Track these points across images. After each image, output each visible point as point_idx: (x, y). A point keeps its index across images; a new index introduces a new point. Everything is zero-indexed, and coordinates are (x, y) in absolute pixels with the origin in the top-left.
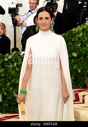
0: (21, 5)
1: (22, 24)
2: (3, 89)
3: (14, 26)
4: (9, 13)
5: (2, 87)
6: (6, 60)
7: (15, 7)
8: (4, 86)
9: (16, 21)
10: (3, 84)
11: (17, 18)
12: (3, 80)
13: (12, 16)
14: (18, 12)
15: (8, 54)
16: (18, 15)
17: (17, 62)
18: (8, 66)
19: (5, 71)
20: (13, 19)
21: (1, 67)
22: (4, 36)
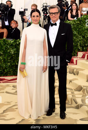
0: (27, 10)
2: (16, 61)
3: (22, 23)
4: (20, 14)
5: (15, 60)
6: (18, 43)
7: (23, 11)
8: (16, 59)
9: (24, 19)
10: (16, 58)
11: (24, 17)
12: (16, 55)
13: (21, 16)
14: (25, 14)
15: (19, 40)
19: (17, 50)
20: (22, 18)
21: (14, 47)
22: (16, 28)
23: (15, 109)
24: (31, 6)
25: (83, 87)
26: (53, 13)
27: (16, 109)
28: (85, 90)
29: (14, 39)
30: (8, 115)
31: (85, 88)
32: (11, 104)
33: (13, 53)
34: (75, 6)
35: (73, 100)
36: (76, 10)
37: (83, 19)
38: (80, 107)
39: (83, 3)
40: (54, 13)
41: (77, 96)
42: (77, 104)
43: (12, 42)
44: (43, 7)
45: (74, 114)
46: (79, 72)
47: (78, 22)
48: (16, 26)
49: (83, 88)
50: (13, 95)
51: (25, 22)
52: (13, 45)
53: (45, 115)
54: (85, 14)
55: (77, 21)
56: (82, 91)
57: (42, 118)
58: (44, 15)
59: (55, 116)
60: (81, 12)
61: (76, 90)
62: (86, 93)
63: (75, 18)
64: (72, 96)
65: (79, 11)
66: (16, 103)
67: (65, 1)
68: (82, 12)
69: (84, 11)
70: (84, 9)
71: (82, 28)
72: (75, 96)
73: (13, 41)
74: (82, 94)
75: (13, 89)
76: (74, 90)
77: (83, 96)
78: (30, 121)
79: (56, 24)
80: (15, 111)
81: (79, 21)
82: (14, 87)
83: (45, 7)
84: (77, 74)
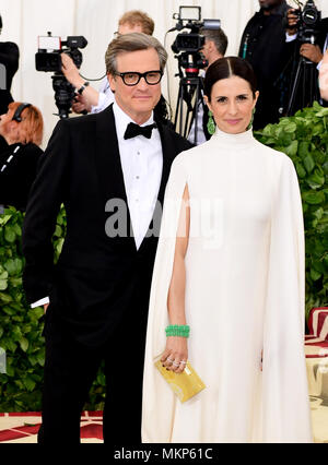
2: (18, 330)
3: (60, 114)
12: (19, 297)
21: (10, 252)
26: (140, 75)
29: (12, 209)
33: (3, 285)
40: (144, 75)
44: (179, 27)
52: (7, 243)
58: (181, 74)
73: (7, 218)
83: (189, 31)
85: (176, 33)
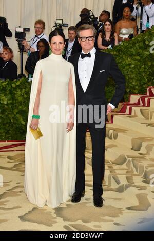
0: (29, 30)
1: (29, 49)
3: (20, 52)
4: (16, 37)
5: (9, 114)
6: (14, 85)
7: (22, 31)
8: (11, 113)
10: (10, 111)
11: (24, 43)
12: (10, 106)
13: (18, 41)
14: (25, 36)
16: (25, 39)
17: (25, 88)
18: (15, 92)
19: (12, 98)
20: (19, 44)
22: (10, 61)
23: (18, 192)
24: (34, 23)
25: (127, 157)
26: (87, 38)
27: (20, 192)
28: (132, 163)
30: (8, 201)
31: (131, 159)
32: (9, 185)
33: (5, 103)
34: (109, 25)
35: (112, 178)
36: (112, 32)
37: (122, 47)
38: (126, 189)
39: (121, 21)
40: (88, 38)
41: (117, 172)
42: (120, 185)
43: (4, 83)
44: (56, 26)
45: (116, 199)
46: (119, 134)
47: (115, 53)
48: (10, 57)
49: (128, 159)
50: (11, 171)
51: (25, 51)
53: (69, 201)
54: (125, 38)
55: (113, 51)
56: (125, 164)
57: (66, 206)
59: (86, 203)
60: (118, 36)
61: (116, 162)
62: (133, 167)
63: (110, 46)
64: (111, 172)
65: (116, 35)
66: (19, 183)
67: (92, 17)
68: (121, 36)
69: (124, 35)
70: (124, 31)
71: (121, 62)
72: (115, 172)
73: (7, 82)
74: (126, 169)
75: (9, 162)
76: (111, 163)
77: (127, 172)
78: (46, 210)
79: (89, 55)
80: (19, 195)
81: (116, 51)
82: (11, 159)
83: (59, 27)
84: (115, 138)
85: (55, 28)
